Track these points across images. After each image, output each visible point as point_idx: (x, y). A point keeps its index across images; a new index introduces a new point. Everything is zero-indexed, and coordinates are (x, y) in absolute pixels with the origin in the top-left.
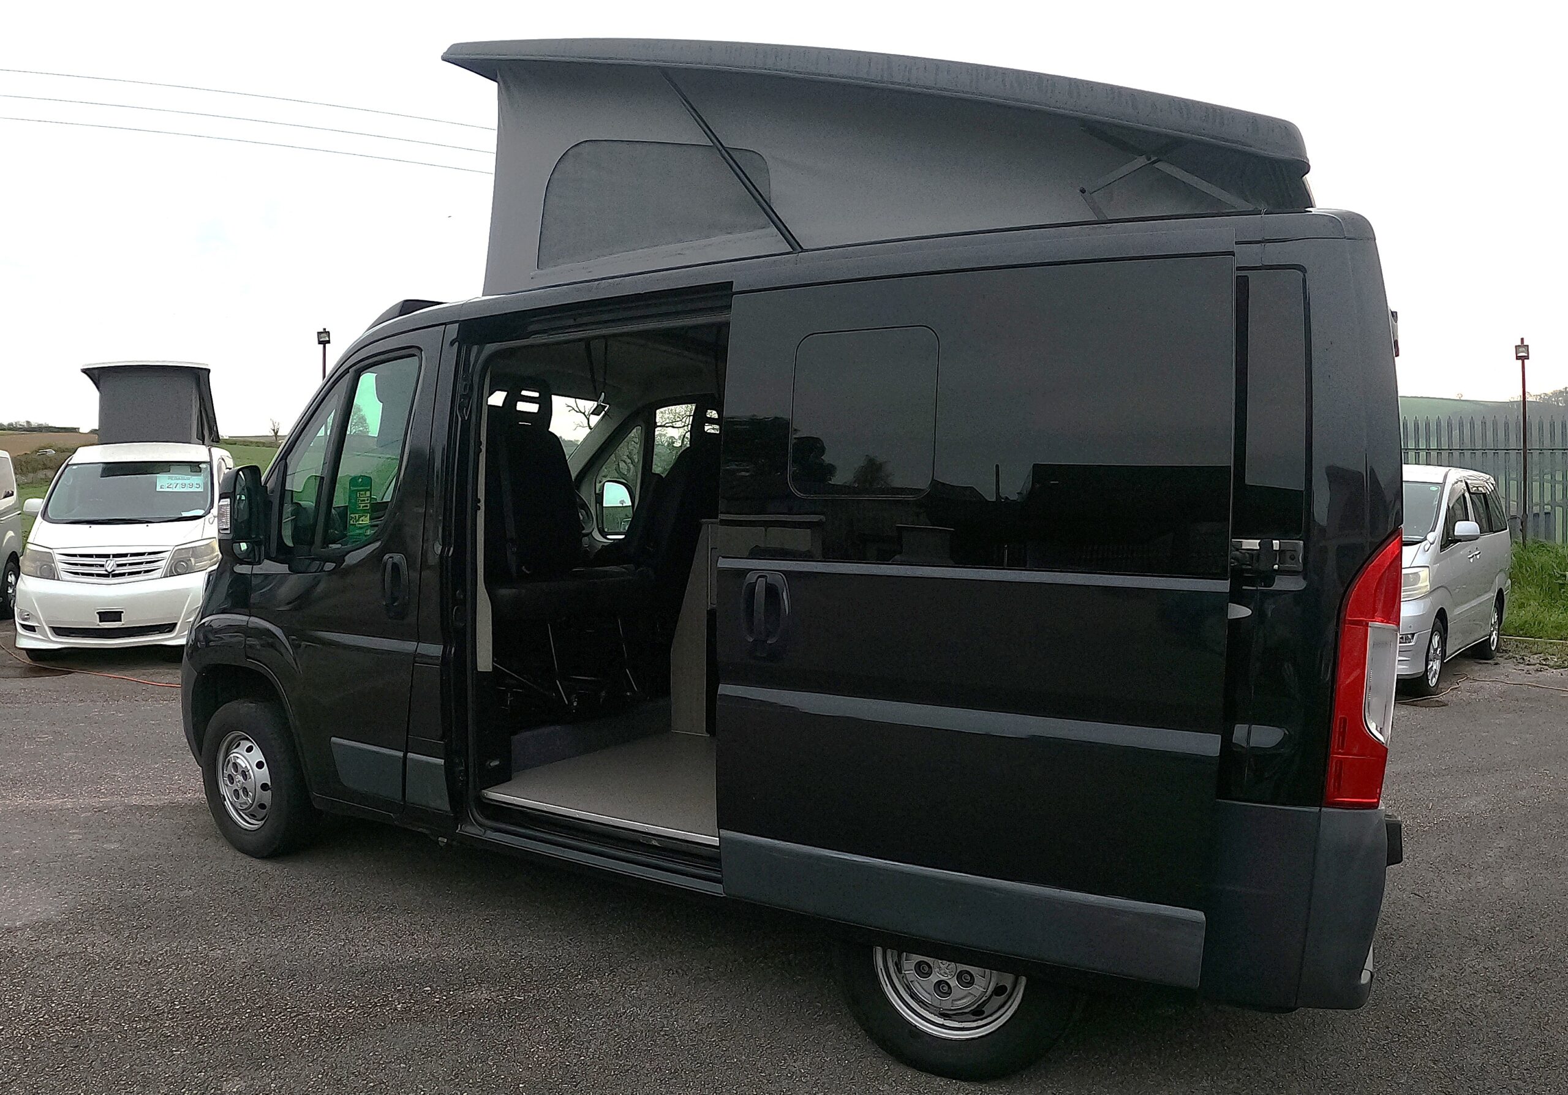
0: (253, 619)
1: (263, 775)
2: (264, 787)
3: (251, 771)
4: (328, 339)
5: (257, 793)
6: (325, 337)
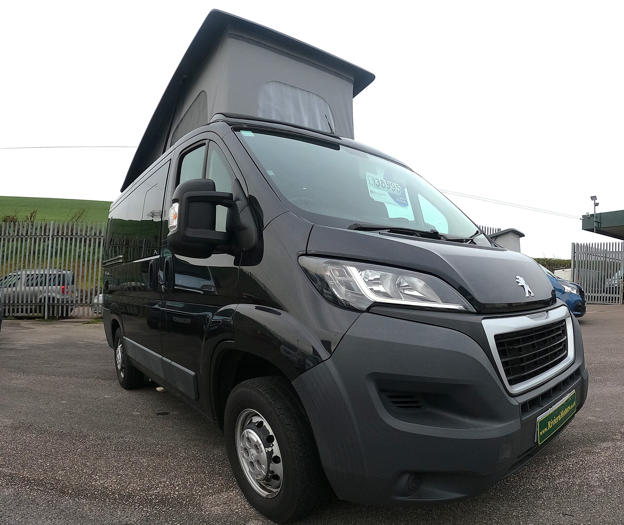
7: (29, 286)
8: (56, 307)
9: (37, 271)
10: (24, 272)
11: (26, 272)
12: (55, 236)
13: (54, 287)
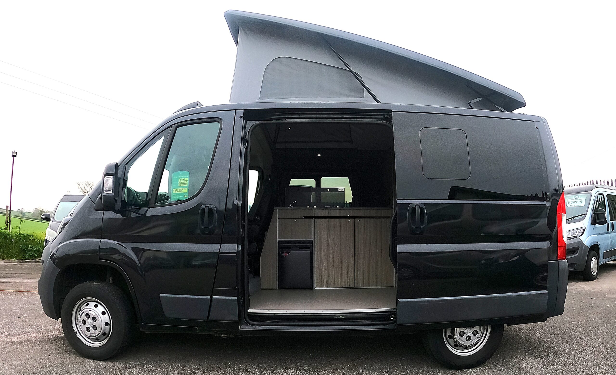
0: (103, 240)
1: (106, 318)
2: (107, 324)
3: (99, 317)
4: (16, 155)
5: (102, 327)
6: (15, 154)
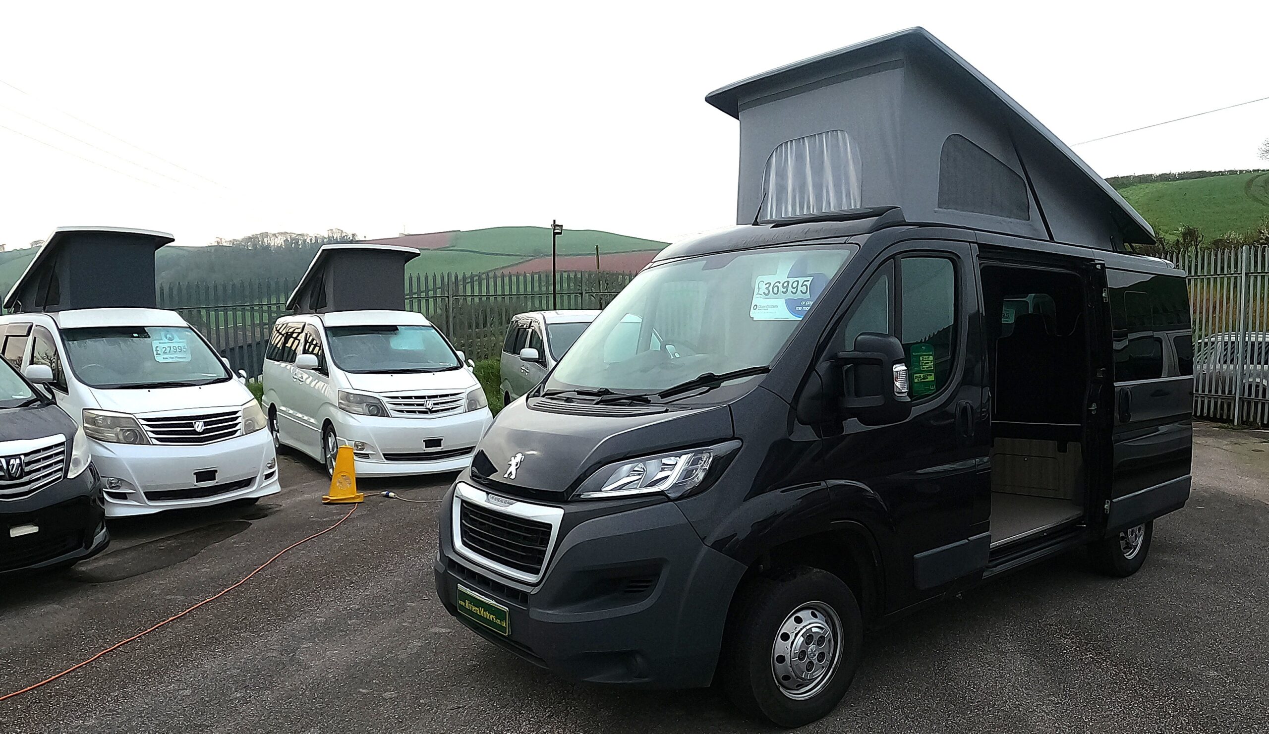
7: (1227, 363)
8: (1260, 406)
9: (1225, 336)
10: (1220, 338)
11: (1223, 338)
12: (1252, 273)
13: (1259, 367)
